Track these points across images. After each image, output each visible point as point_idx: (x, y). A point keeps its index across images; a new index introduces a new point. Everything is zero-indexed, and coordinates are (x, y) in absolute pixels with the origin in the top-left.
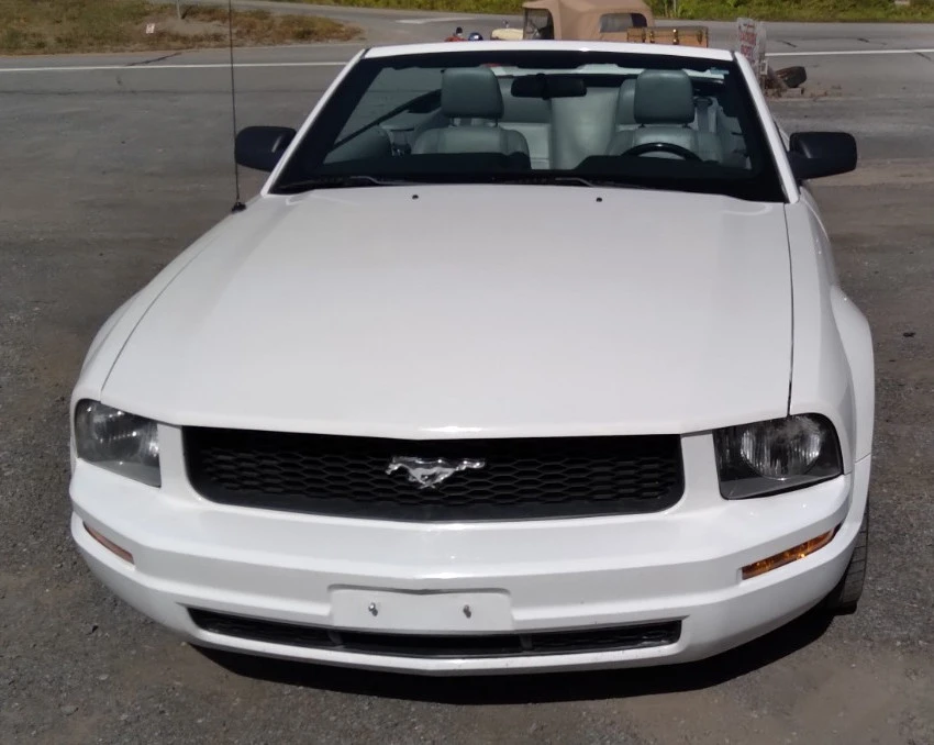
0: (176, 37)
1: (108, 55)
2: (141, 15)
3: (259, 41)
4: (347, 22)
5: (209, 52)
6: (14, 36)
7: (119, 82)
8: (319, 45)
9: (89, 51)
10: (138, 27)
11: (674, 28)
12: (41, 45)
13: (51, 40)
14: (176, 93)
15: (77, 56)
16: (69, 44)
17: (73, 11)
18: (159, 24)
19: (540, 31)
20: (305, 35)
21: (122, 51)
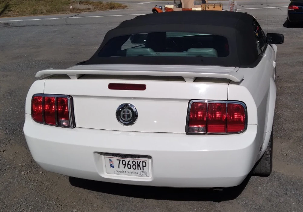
0: (78, 9)
1: (60, 15)
2: (68, 4)
3: (100, 10)
4: (124, 4)
5: (87, 13)
6: (35, 10)
7: (66, 22)
8: (116, 10)
9: (55, 14)
10: (68, 7)
11: (214, 3)
12: (42, 13)
13: (45, 11)
14: (82, 24)
15: (52, 15)
16: (49, 12)
17: (50, 3)
18: (73, 6)
19: (178, 5)
20: (112, 8)
21: (64, 13)
